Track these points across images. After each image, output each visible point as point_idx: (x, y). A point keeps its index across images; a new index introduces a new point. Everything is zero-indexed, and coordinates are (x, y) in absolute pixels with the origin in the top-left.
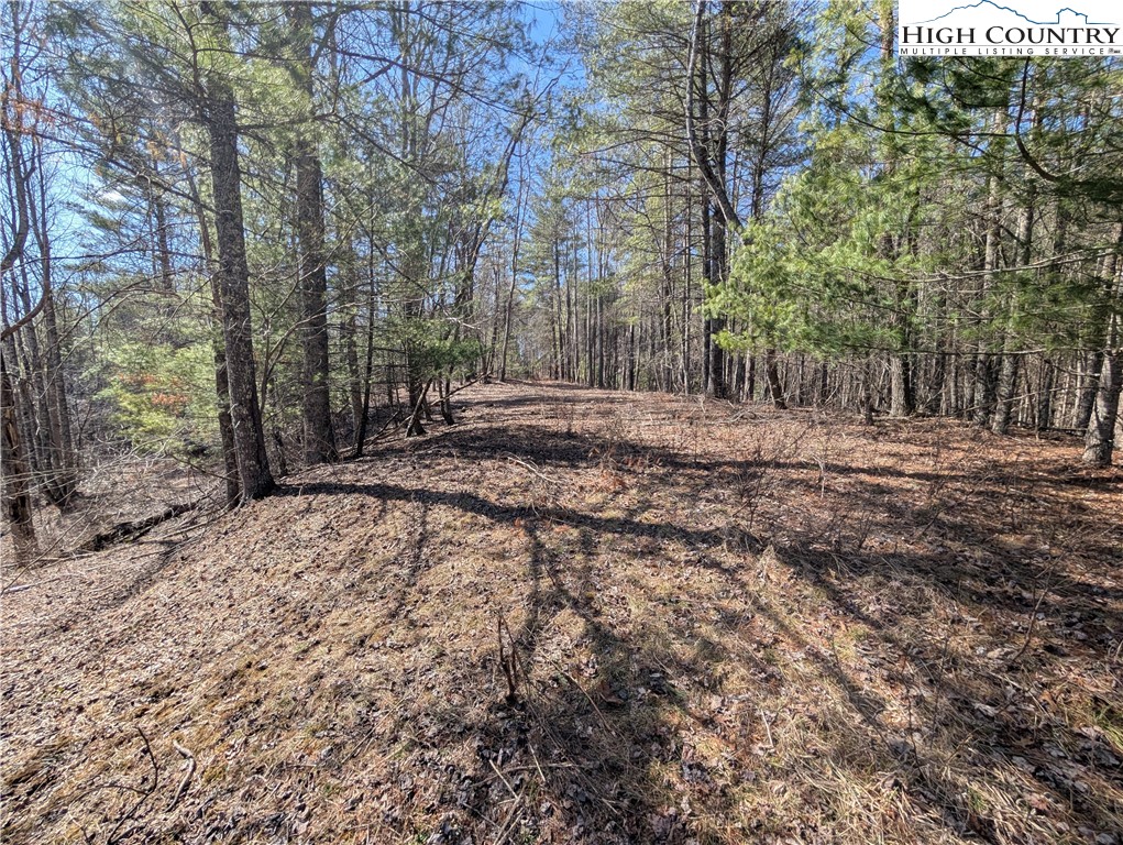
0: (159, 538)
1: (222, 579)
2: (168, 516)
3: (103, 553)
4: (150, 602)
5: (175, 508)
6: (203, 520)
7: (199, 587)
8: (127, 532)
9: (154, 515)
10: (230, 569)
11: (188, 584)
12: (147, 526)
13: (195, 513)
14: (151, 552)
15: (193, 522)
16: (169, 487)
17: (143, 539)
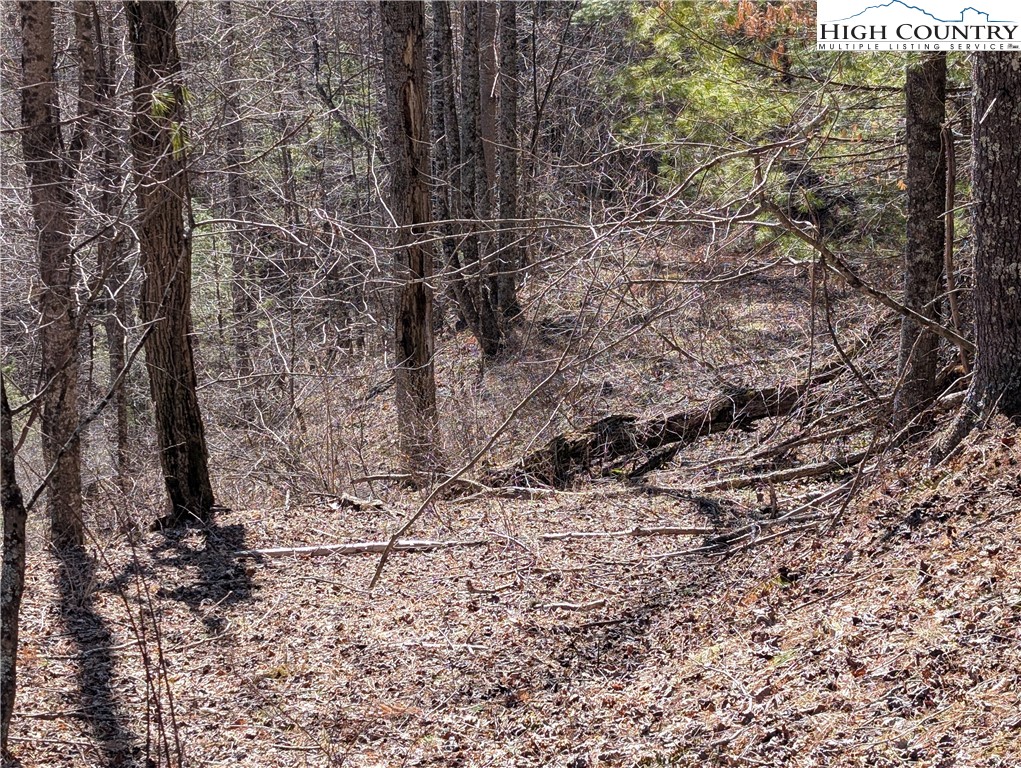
0: (696, 487)
1: (917, 686)
2: (721, 419)
3: (571, 497)
4: (706, 694)
5: (742, 397)
6: (812, 456)
7: (844, 693)
8: (622, 447)
9: (688, 407)
10: (942, 661)
11: (810, 670)
12: (670, 438)
13: (792, 427)
14: (679, 524)
15: (781, 457)
16: (726, 325)
17: (656, 478)
